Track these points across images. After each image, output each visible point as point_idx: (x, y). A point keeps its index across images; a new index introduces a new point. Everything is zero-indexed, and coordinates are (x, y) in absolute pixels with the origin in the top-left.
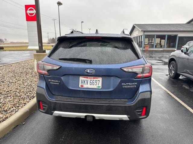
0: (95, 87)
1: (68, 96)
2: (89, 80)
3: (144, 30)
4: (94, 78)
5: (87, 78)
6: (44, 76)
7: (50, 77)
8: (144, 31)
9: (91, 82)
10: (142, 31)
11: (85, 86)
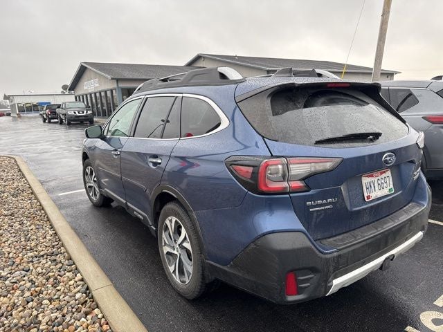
0: (385, 192)
1: (344, 231)
2: (376, 179)
3: (116, 77)
4: (382, 173)
5: (372, 176)
6: (291, 195)
7: (312, 195)
8: (118, 80)
9: (379, 182)
10: (112, 79)
11: (374, 195)
